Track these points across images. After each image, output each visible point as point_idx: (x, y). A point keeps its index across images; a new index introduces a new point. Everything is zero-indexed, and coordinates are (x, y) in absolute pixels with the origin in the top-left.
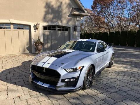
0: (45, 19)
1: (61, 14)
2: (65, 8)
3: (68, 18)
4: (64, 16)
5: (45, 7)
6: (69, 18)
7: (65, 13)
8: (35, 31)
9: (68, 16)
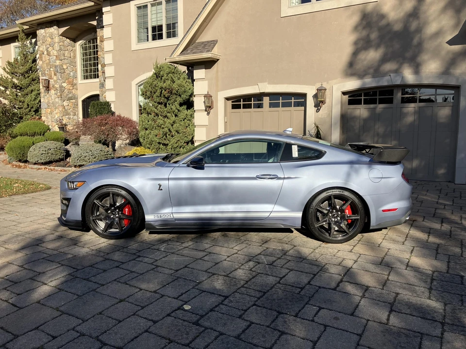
0: (351, 69)
1: (415, 41)
2: (439, 15)
3: (448, 52)
4: (429, 45)
5: (356, 28)
6: (457, 48)
7: (438, 34)
8: (318, 110)
9: (451, 42)
